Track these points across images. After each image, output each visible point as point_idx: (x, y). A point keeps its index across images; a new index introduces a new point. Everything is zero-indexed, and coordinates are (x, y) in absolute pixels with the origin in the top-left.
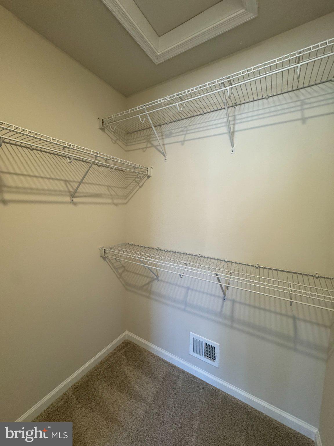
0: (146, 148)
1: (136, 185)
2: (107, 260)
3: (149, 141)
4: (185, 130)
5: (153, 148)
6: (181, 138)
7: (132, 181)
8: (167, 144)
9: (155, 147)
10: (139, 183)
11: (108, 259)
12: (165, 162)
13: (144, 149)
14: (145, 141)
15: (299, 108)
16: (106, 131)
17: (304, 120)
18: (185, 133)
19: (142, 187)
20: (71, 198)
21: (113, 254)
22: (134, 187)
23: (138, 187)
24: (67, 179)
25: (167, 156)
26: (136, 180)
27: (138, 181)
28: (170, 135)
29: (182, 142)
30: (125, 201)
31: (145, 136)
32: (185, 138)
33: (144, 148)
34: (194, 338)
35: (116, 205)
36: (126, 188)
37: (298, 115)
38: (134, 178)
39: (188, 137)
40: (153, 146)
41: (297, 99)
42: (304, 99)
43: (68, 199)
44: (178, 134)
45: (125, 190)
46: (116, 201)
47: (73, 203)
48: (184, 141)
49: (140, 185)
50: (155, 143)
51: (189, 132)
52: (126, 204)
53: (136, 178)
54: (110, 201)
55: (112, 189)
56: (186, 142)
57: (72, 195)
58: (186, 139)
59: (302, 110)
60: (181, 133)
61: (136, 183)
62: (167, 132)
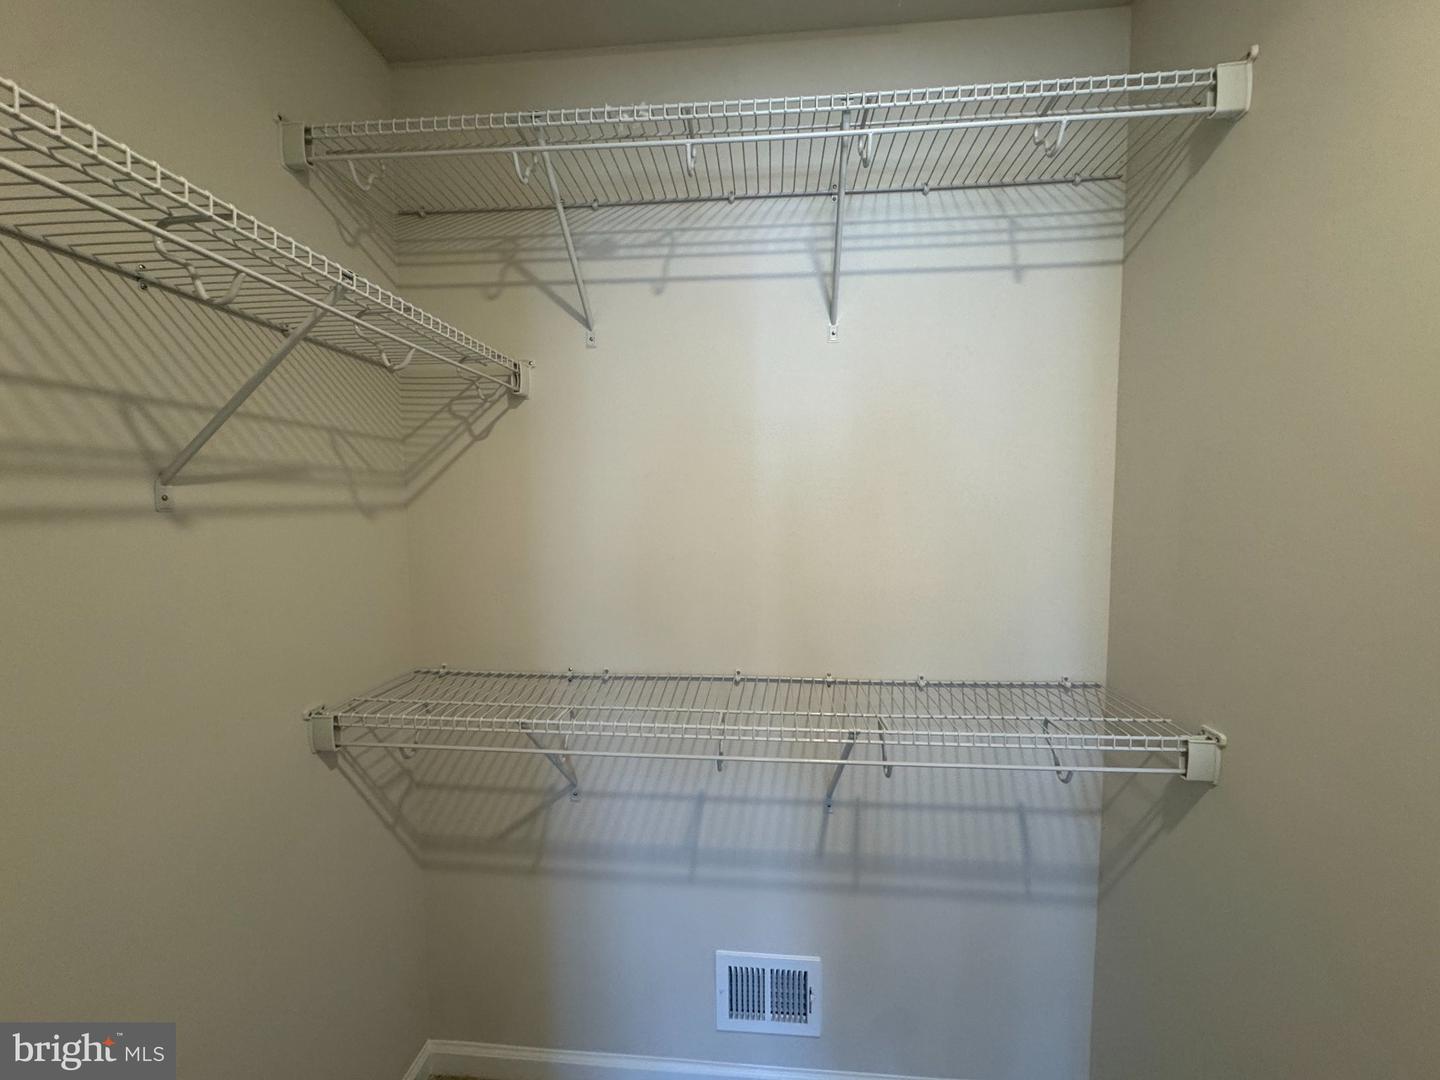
0: (502, 285)
1: (457, 428)
2: (340, 760)
3: (510, 261)
4: (667, 240)
5: (533, 291)
6: (654, 269)
7: (437, 413)
8: (593, 282)
9: (544, 286)
10: (471, 420)
11: (344, 757)
12: (588, 347)
13: (491, 290)
14: (494, 256)
15: (1005, 237)
16: (314, 182)
17: (1018, 270)
18: (665, 251)
19: (487, 436)
20: (160, 486)
21: (366, 730)
22: (446, 437)
23: (466, 439)
24: (132, 388)
25: (595, 328)
26: (455, 408)
27: (465, 414)
28: (605, 251)
29: (659, 284)
30: (404, 495)
31: (493, 238)
32: (665, 268)
33: (493, 285)
34: (730, 968)
35: (369, 512)
36: (403, 440)
37: (1002, 255)
38: (447, 401)
39: (677, 268)
40: (531, 281)
41: (999, 213)
42: (1017, 216)
43: (142, 493)
44: (637, 252)
45: (401, 447)
46: (366, 496)
47: (165, 509)
48: (665, 280)
49: (478, 428)
50: (543, 272)
51: (680, 250)
52: (406, 505)
53: (453, 399)
54: (342, 496)
55: (348, 443)
56: (671, 287)
57: (160, 474)
58: (673, 273)
59: (1013, 243)
60: (651, 251)
61: (459, 422)
62: (592, 237)
